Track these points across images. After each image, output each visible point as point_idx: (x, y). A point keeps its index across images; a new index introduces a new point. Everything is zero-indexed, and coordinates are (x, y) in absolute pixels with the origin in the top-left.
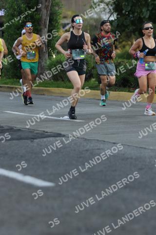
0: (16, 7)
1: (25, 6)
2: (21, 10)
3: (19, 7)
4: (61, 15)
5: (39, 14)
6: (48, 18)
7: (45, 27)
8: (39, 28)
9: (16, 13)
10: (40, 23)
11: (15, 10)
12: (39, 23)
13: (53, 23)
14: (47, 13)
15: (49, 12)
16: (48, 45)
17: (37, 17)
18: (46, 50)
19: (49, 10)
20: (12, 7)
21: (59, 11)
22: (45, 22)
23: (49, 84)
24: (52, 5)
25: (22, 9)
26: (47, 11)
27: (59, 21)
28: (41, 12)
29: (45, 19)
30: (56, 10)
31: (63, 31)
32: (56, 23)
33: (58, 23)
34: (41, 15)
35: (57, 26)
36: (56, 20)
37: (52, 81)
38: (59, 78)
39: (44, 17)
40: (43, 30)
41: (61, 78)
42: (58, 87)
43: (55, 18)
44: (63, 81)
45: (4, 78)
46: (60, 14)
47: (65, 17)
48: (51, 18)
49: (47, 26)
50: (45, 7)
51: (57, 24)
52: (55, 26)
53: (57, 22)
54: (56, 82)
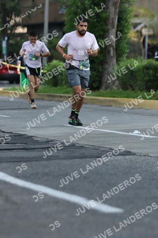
0: (79, 4)
1: (90, 2)
2: (86, 8)
3: (83, 4)
4: (132, 14)
5: (106, 12)
6: (117, 17)
7: (113, 28)
8: (106, 29)
9: (79, 10)
10: (107, 22)
11: (78, 7)
12: (105, 23)
13: (122, 22)
14: (115, 11)
15: (117, 10)
16: (116, 48)
17: (104, 15)
18: (113, 54)
19: (118, 7)
20: (74, 4)
21: (130, 9)
22: (113, 22)
23: (117, 93)
24: (122, 2)
25: (87, 6)
26: (116, 9)
27: (129, 20)
28: (109, 10)
29: (113, 19)
30: (126, 8)
31: (134, 32)
32: (125, 23)
33: (129, 23)
34: (108, 14)
35: (127, 26)
36: (125, 19)
37: (121, 90)
38: (129, 87)
39: (112, 16)
40: (110, 31)
41: (131, 86)
42: (127, 97)
43: (124, 17)
44: (133, 90)
45: (65, 86)
46: (131, 12)
47: (136, 16)
48: (121, 16)
49: (116, 26)
50: (113, 4)
51: (127, 24)
52: (124, 26)
53: (127, 22)
54: (125, 92)
